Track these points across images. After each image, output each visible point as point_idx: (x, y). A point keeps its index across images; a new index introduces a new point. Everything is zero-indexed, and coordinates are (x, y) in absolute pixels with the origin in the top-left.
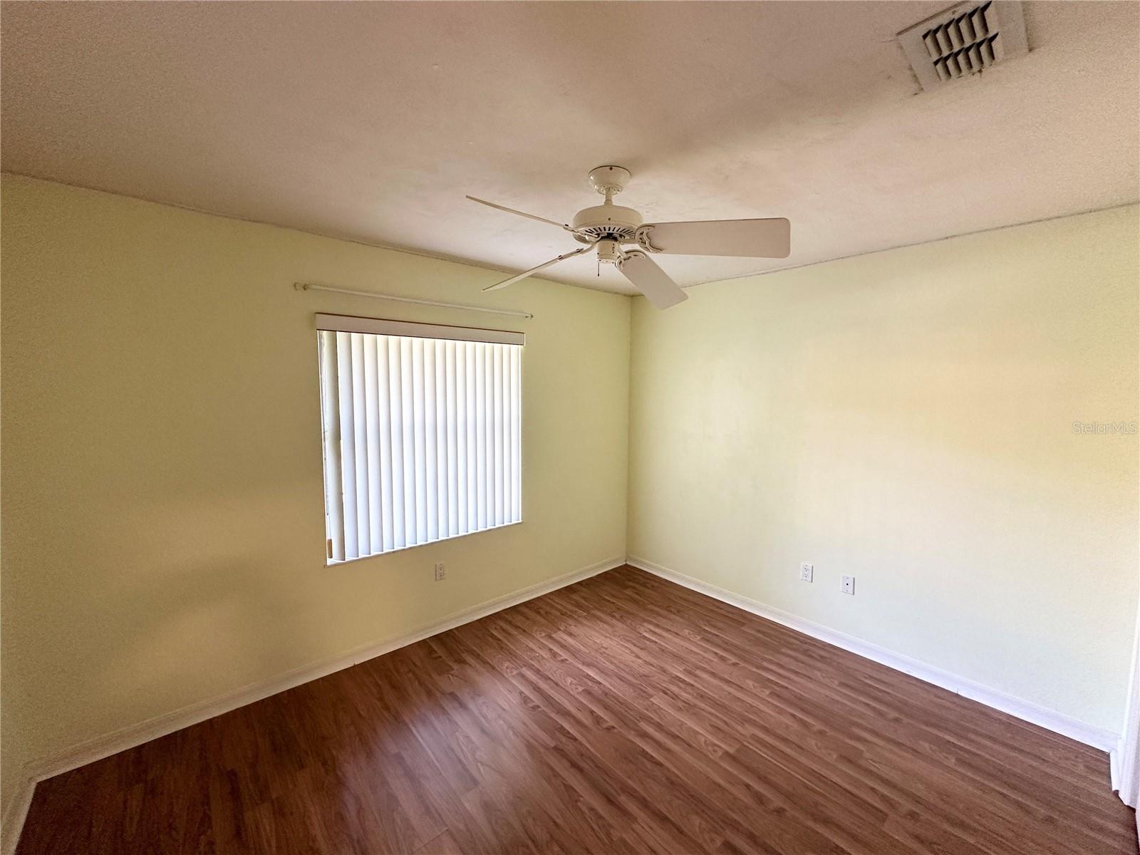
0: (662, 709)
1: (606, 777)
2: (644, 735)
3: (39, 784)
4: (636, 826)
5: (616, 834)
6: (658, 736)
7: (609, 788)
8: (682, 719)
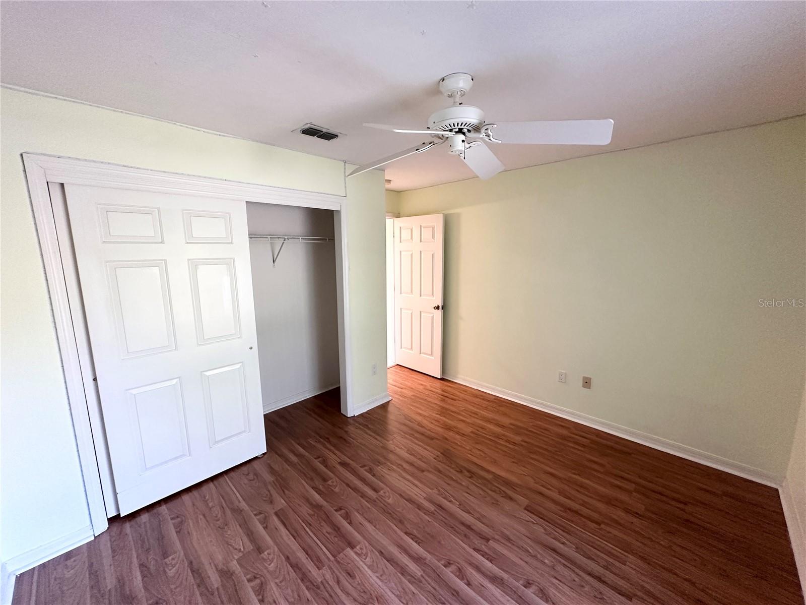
0: (397, 596)
1: (446, 521)
2: (418, 560)
3: (777, 490)
4: (425, 495)
5: (435, 491)
6: (405, 560)
7: (441, 513)
8: (380, 583)
